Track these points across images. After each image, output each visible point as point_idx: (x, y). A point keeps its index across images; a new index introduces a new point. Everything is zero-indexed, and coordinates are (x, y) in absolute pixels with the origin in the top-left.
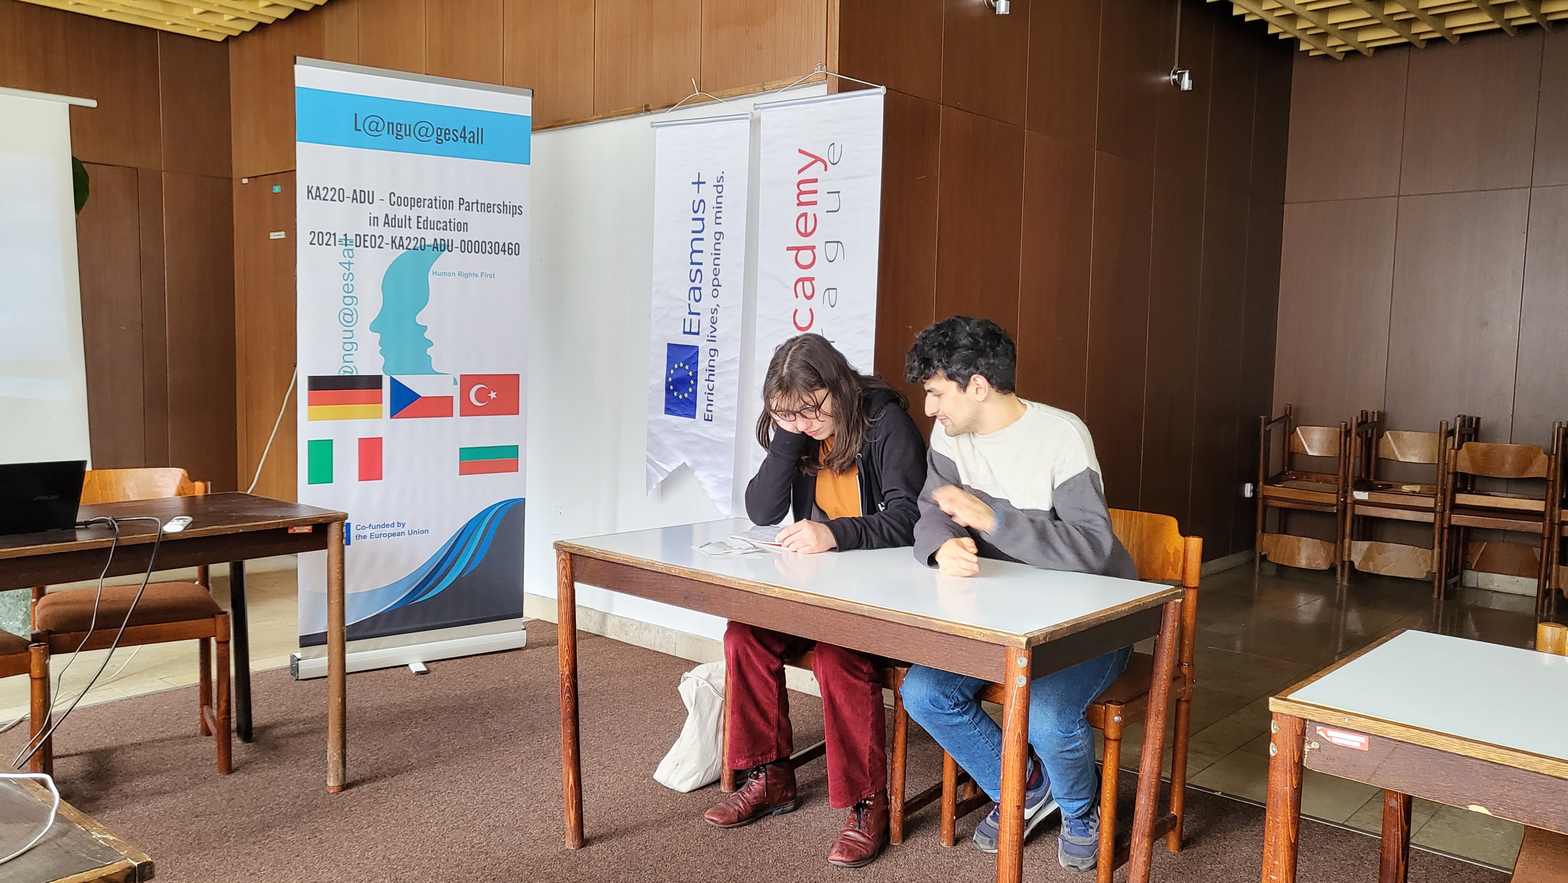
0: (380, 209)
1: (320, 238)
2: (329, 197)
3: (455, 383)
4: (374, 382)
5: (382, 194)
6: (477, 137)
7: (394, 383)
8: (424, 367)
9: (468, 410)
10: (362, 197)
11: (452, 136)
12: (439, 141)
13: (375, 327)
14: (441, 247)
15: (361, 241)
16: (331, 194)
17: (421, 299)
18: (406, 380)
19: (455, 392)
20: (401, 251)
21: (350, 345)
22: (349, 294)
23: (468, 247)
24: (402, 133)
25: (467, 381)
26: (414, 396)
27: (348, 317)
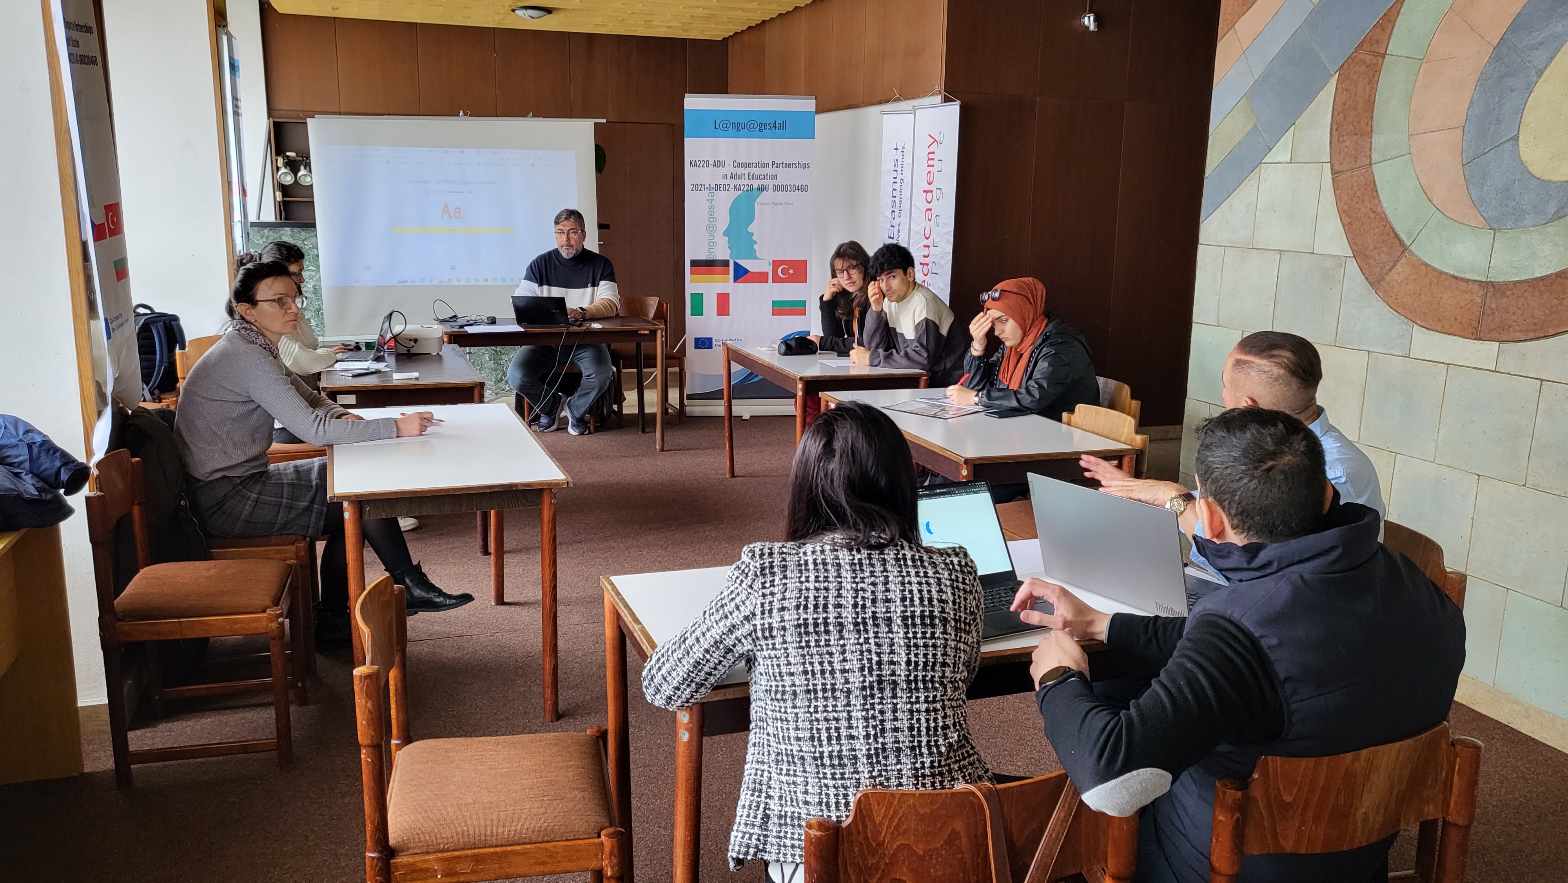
0: (728, 170)
1: (696, 187)
2: (701, 165)
3: (770, 264)
4: (726, 263)
5: (729, 162)
6: (783, 126)
7: (736, 264)
8: (752, 255)
9: (777, 279)
10: (718, 164)
11: (768, 127)
12: (761, 130)
13: (726, 233)
14: (762, 189)
15: (718, 187)
16: (702, 164)
17: (751, 218)
18: (743, 263)
19: (769, 269)
20: (740, 192)
21: (712, 243)
22: (711, 215)
23: (776, 188)
24: (740, 128)
25: (776, 264)
26: (746, 271)
27: (711, 229)
